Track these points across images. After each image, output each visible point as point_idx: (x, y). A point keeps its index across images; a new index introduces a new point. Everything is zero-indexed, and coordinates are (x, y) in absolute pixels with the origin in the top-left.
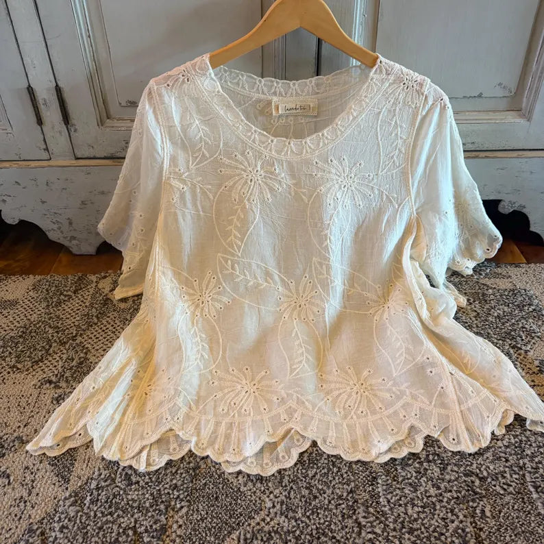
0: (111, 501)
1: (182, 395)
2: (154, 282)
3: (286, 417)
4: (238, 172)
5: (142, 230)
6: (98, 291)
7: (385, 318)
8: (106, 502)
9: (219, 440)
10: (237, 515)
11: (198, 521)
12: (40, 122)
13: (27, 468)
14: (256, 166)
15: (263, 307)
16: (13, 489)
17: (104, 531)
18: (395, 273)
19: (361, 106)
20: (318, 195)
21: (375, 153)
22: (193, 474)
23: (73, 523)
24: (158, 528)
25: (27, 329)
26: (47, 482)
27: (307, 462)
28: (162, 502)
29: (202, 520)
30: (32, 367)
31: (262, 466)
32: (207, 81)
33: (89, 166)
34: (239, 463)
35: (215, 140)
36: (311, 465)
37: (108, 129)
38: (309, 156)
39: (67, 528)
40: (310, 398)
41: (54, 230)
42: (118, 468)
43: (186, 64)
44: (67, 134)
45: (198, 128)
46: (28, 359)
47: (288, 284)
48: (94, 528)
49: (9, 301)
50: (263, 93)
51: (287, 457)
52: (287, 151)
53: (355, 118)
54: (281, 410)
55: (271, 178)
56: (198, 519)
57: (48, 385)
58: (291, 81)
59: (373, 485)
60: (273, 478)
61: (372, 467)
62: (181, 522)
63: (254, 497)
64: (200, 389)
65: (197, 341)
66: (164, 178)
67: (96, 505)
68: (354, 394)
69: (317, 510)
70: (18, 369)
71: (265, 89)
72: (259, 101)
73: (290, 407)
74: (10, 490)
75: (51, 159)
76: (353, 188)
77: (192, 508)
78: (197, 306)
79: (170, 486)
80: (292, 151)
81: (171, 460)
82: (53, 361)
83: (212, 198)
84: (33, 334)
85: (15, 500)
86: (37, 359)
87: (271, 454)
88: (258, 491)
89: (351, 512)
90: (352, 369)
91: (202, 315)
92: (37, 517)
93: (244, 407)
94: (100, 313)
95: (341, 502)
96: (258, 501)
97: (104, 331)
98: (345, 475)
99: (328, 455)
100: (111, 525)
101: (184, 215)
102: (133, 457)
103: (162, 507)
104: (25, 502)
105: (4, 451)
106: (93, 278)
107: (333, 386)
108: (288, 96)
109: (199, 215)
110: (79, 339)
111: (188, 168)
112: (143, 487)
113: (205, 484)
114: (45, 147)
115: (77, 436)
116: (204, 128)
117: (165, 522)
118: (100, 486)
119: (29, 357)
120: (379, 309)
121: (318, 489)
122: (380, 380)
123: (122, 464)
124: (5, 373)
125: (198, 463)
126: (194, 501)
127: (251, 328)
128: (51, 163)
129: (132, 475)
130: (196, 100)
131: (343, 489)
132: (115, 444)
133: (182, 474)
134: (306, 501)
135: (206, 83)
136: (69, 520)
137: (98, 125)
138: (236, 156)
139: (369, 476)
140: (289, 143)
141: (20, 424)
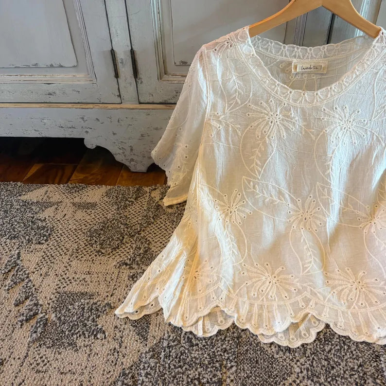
0: (180, 358)
1: (223, 281)
2: (196, 195)
3: (303, 304)
4: (262, 115)
5: (186, 157)
6: (151, 199)
7: (372, 231)
8: (176, 357)
9: (254, 317)
10: (274, 376)
11: (245, 378)
12: (117, 76)
13: (116, 327)
14: (276, 111)
15: (277, 218)
16: (108, 342)
17: (177, 379)
18: (379, 196)
19: (363, 67)
20: (323, 135)
21: (371, 104)
22: (237, 342)
23: (154, 371)
24: (216, 381)
25: (106, 224)
26: (131, 338)
27: (323, 339)
28: (217, 361)
29: (248, 377)
30: (112, 252)
31: (289, 340)
32: (246, 46)
33: (149, 109)
34: (272, 336)
35: (246, 92)
36: (327, 342)
37: (164, 82)
38: (319, 104)
39: (150, 374)
40: (320, 290)
41: (120, 154)
42: (182, 332)
43: (230, 34)
44: (135, 85)
45: (234, 82)
46: (109, 247)
47: (296, 202)
48: (170, 376)
49: (91, 203)
50: (286, 56)
51: (307, 335)
52: (302, 100)
53: (357, 76)
54: (299, 298)
55: (287, 121)
56: (245, 376)
57: (125, 266)
58: (308, 47)
59: (376, 361)
60: (298, 350)
61: (374, 347)
62: (232, 378)
63: (285, 363)
64: (234, 277)
65: (229, 241)
66: (206, 119)
67: (169, 360)
68: (354, 290)
69: (336, 377)
70: (102, 253)
71: (288, 54)
72: (282, 62)
73: (306, 297)
74: (106, 343)
75: (121, 103)
76: (351, 130)
77: (239, 367)
78: (227, 215)
79: (222, 350)
80: (305, 100)
81: (220, 330)
82: (126, 249)
83: (240, 134)
84: (110, 228)
85: (111, 350)
86: (115, 246)
87: (295, 332)
88: (287, 359)
89: (362, 382)
90: (350, 270)
91: (230, 221)
92: (128, 364)
93: (270, 294)
94: (155, 215)
95: (354, 373)
96: (289, 367)
97: (159, 228)
98: (354, 352)
99: (339, 336)
100: (181, 375)
101: (219, 146)
102: (192, 325)
103: (217, 365)
104: (118, 352)
105: (99, 314)
106: (147, 189)
107: (337, 282)
108: (305, 58)
109: (230, 148)
110: (143, 234)
111: (224, 112)
112: (201, 349)
113: (247, 350)
114: (118, 94)
115: (150, 306)
116: (239, 82)
117: (221, 377)
118: (170, 345)
119: (109, 245)
120: (367, 225)
121: (334, 361)
122: (373, 280)
123: (185, 330)
124: (93, 255)
125: (240, 333)
126: (240, 362)
127: (268, 234)
128: (121, 106)
129: (192, 338)
130: (235, 61)
131: (354, 362)
132: (178, 314)
133: (229, 341)
134: (326, 370)
135: (244, 49)
136: (151, 369)
137: (158, 79)
138: (261, 103)
139: (372, 354)
140: (304, 94)
141: (107, 294)
